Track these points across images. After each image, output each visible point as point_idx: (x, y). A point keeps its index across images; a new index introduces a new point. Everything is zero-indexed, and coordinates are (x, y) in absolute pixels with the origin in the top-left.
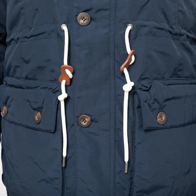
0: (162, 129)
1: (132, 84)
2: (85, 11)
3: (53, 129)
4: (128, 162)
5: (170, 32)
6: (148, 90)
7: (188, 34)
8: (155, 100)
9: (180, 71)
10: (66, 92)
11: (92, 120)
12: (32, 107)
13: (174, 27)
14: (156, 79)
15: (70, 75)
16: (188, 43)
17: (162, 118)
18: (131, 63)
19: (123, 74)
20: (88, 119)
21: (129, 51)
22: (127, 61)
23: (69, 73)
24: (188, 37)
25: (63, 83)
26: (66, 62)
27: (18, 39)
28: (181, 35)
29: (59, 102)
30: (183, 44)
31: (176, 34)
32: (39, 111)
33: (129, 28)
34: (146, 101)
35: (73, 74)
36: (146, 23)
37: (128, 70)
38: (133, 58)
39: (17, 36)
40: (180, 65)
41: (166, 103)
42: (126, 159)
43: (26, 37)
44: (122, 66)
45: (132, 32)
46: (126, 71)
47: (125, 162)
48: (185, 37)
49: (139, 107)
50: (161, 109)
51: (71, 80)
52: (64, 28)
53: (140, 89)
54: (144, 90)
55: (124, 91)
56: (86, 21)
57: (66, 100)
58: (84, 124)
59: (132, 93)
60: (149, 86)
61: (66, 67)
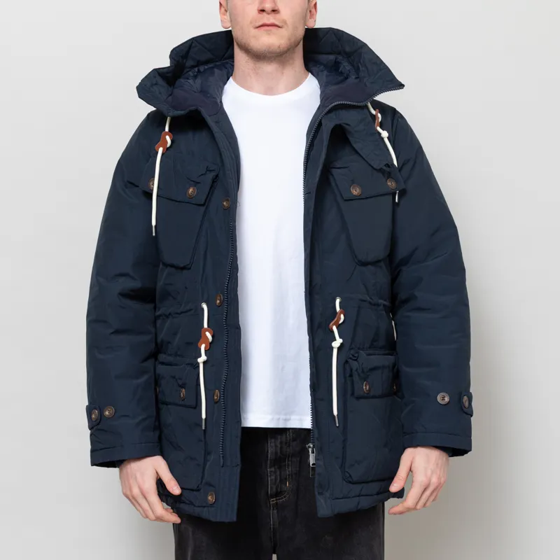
3: (195, 405)
5: (371, 303)
6: (356, 360)
13: (373, 298)
17: (366, 387)
18: (340, 322)
19: (333, 332)
22: (336, 319)
27: (170, 314)
28: (378, 305)
31: (374, 305)
32: (184, 388)
36: (352, 296)
37: (337, 328)
38: (342, 316)
44: (331, 324)
46: (335, 328)
48: (381, 307)
53: (350, 358)
54: (354, 360)
55: (332, 348)
60: (357, 355)
61: (206, 330)
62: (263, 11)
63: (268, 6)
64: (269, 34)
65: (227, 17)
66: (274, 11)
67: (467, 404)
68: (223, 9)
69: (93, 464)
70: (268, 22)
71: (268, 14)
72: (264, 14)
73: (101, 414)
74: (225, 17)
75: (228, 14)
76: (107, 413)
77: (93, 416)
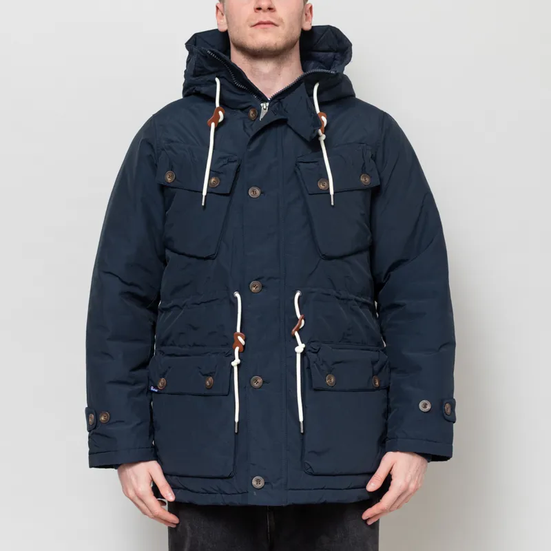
0: (330, 390)
1: (303, 346)
2: (256, 280)
3: (226, 392)
4: (303, 422)
5: (338, 298)
6: (316, 353)
7: (357, 298)
8: (324, 361)
9: (348, 335)
10: (239, 358)
11: (264, 382)
12: (201, 373)
13: (341, 292)
14: (324, 342)
15: (243, 342)
16: (357, 307)
17: (330, 380)
18: (301, 327)
20: (260, 380)
21: (299, 315)
22: (297, 325)
23: (241, 339)
24: (357, 301)
25: (237, 350)
26: (238, 330)
27: (184, 305)
29: (232, 367)
30: (352, 309)
32: (211, 376)
33: (298, 294)
34: (315, 362)
35: (245, 340)
36: (314, 290)
37: (298, 333)
39: (184, 302)
40: (349, 329)
41: (336, 366)
42: (301, 419)
43: (196, 304)
44: (293, 330)
45: (301, 298)
47: (300, 422)
49: (309, 368)
50: (330, 372)
51: (244, 346)
52: (237, 295)
53: (309, 351)
54: (314, 353)
55: (296, 353)
56: (258, 289)
57: (239, 366)
58: (255, 385)
59: (303, 354)
60: (318, 348)
61: (239, 335)
62: (259, 9)
63: (264, 4)
64: (266, 32)
65: (224, 20)
66: (270, 9)
67: (449, 411)
68: (219, 13)
69: (91, 466)
70: (265, 20)
71: (264, 11)
72: (261, 11)
73: (97, 418)
74: (222, 21)
75: (225, 16)
76: (103, 418)
77: (90, 420)
